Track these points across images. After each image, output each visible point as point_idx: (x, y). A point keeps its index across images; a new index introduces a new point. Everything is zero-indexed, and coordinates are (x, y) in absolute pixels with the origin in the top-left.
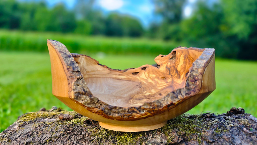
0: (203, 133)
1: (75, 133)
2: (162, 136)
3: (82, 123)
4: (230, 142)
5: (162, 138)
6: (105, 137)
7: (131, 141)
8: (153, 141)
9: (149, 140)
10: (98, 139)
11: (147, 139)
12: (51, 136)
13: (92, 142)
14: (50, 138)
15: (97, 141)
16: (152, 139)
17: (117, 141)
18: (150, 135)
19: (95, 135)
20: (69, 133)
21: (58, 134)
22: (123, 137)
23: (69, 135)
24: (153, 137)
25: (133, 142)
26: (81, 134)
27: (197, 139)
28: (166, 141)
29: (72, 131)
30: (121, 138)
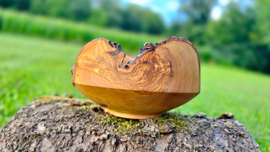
0: (190, 128)
1: (84, 116)
2: (155, 127)
3: (91, 110)
4: (210, 137)
5: (155, 128)
6: (109, 122)
7: (130, 127)
8: (148, 130)
9: (144, 128)
10: (103, 123)
11: (143, 127)
12: (64, 116)
13: (97, 125)
14: (62, 118)
15: (102, 125)
16: (147, 128)
17: (118, 126)
18: (146, 125)
19: (100, 120)
20: (79, 116)
21: (70, 116)
22: (123, 124)
23: (79, 118)
24: (148, 127)
25: (132, 128)
26: (89, 118)
27: (184, 132)
28: (158, 131)
29: (82, 115)
30: (122, 124)
